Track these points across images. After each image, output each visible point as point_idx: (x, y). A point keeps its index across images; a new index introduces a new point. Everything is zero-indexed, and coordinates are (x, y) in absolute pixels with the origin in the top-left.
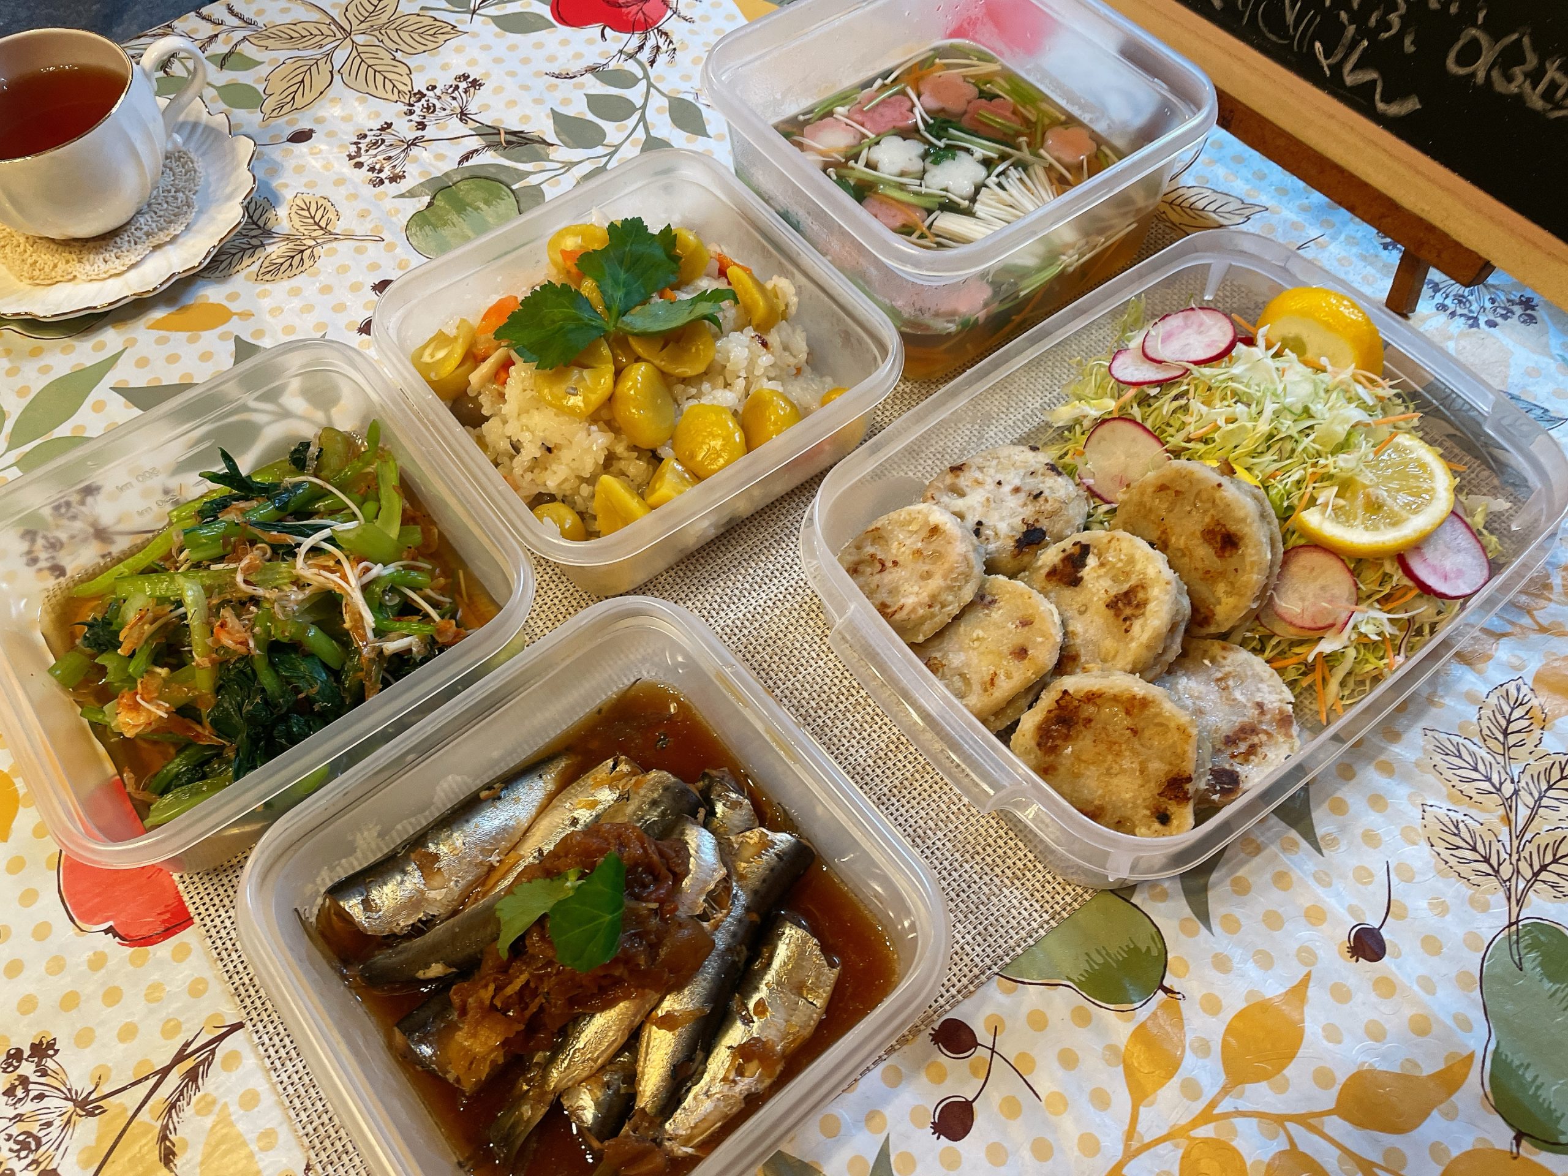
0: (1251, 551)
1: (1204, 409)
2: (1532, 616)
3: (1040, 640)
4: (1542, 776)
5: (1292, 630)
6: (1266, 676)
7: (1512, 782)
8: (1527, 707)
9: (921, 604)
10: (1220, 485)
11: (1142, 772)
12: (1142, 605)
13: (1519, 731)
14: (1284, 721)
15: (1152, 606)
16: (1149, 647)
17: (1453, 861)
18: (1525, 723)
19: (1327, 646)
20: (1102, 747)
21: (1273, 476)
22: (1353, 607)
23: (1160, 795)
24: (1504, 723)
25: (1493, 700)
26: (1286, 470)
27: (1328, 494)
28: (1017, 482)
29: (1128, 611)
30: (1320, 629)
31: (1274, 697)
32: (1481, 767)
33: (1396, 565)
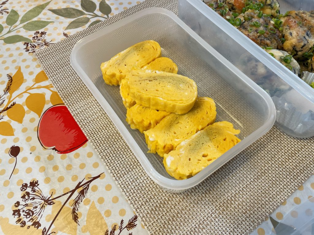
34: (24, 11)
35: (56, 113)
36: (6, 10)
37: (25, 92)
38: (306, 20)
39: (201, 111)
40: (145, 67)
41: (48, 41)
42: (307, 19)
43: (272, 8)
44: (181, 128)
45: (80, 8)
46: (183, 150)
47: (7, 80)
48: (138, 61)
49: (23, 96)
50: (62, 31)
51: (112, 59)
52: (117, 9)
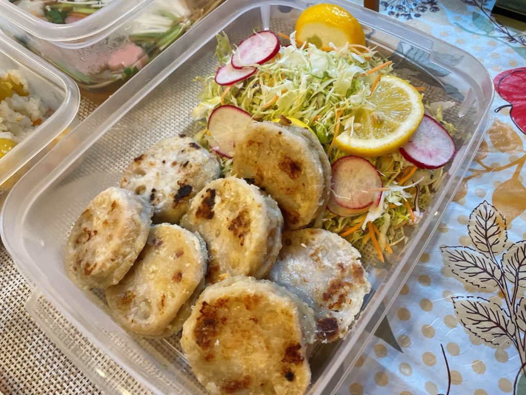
0: (308, 170)
1: (269, 88)
2: (481, 164)
3: (188, 265)
4: (514, 259)
5: (349, 211)
6: (340, 244)
7: (499, 268)
8: (494, 217)
9: (107, 260)
10: (280, 133)
11: (268, 348)
12: (247, 224)
13: (494, 234)
14: (358, 272)
15: (253, 224)
16: (256, 253)
17: (479, 332)
18: (495, 228)
19: (371, 217)
20: (239, 335)
21: (316, 119)
22: (381, 189)
23: (283, 361)
24: (483, 231)
25: (474, 219)
26: (322, 114)
27: (349, 122)
28: (174, 159)
29: (241, 230)
30: (365, 207)
31: (348, 258)
32: (479, 264)
33: (400, 155)
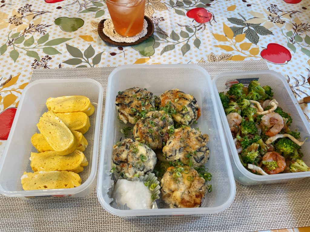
34: (53, 38)
35: (13, 113)
36: (45, 32)
37: (10, 91)
38: (189, 139)
39: (71, 159)
40: (69, 114)
41: (48, 65)
42: (191, 139)
43: (182, 118)
44: (51, 163)
45: (83, 52)
46: (37, 176)
47: (8, 78)
48: (70, 107)
49: (7, 92)
50: (60, 62)
51: (58, 97)
52: (103, 63)
